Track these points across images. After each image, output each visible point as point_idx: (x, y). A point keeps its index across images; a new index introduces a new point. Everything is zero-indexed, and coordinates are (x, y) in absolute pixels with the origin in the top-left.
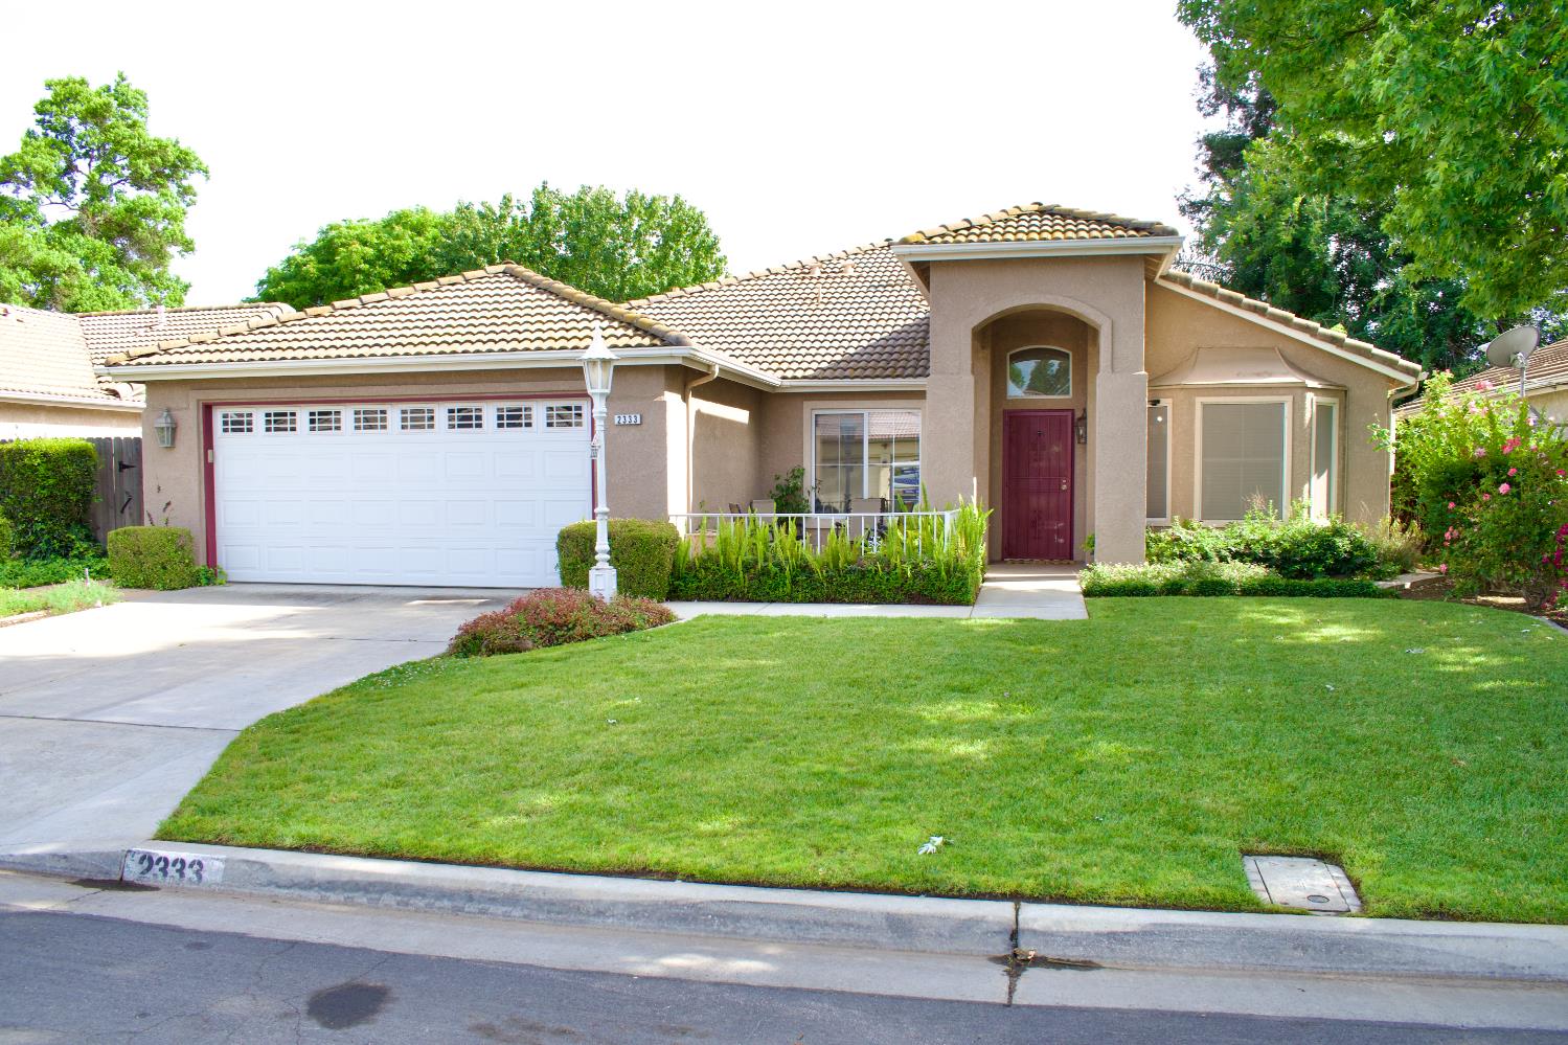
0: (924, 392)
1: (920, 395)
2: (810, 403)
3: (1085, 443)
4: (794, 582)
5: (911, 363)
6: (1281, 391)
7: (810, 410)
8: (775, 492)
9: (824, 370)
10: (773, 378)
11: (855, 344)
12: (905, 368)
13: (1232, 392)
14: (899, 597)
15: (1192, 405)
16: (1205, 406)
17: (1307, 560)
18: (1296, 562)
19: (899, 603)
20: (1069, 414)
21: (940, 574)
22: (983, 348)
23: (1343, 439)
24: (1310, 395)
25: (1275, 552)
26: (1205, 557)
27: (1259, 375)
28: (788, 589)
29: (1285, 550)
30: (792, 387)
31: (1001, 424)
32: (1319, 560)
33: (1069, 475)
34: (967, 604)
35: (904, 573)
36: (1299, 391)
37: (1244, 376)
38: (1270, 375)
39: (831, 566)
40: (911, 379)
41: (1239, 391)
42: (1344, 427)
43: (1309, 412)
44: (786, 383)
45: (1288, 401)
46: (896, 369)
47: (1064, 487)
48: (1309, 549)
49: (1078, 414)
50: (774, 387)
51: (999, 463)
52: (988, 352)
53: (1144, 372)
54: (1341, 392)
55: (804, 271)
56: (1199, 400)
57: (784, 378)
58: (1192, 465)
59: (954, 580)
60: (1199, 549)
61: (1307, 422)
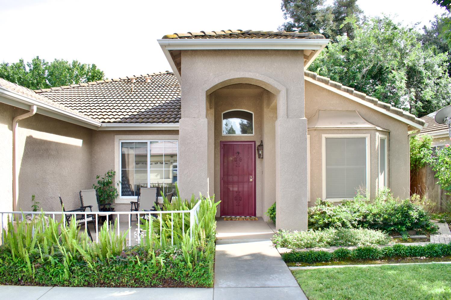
0: (178, 130)
1: (176, 132)
2: (118, 136)
3: (262, 158)
4: (71, 271)
5: (173, 116)
6: (364, 132)
7: (118, 141)
8: (97, 184)
9: (126, 119)
10: (97, 123)
11: (145, 108)
12: (169, 118)
13: (340, 132)
14: (154, 282)
15: (320, 139)
16: (327, 139)
17: (395, 224)
18: (391, 226)
19: (155, 286)
20: (253, 143)
21: (186, 263)
22: (211, 108)
23: (389, 155)
24: (377, 134)
25: (380, 220)
26: (344, 225)
27: (351, 123)
28: (66, 276)
29: (385, 219)
30: (107, 127)
31: (219, 148)
32: (402, 224)
33: (253, 174)
34: (209, 287)
35: (158, 263)
36: (373, 131)
37: (344, 124)
38: (357, 123)
39: (101, 257)
40: (172, 124)
41: (344, 131)
42: (389, 150)
43: (378, 143)
44: (104, 125)
45: (368, 136)
46: (165, 119)
47: (251, 180)
48: (397, 218)
49: (258, 144)
50: (97, 127)
51: (218, 168)
52: (213, 111)
53: (305, 118)
54: (388, 133)
55: (129, 81)
56: (324, 136)
57: (103, 122)
58: (321, 170)
59: (198, 268)
60: (339, 220)
61: (377, 147)
